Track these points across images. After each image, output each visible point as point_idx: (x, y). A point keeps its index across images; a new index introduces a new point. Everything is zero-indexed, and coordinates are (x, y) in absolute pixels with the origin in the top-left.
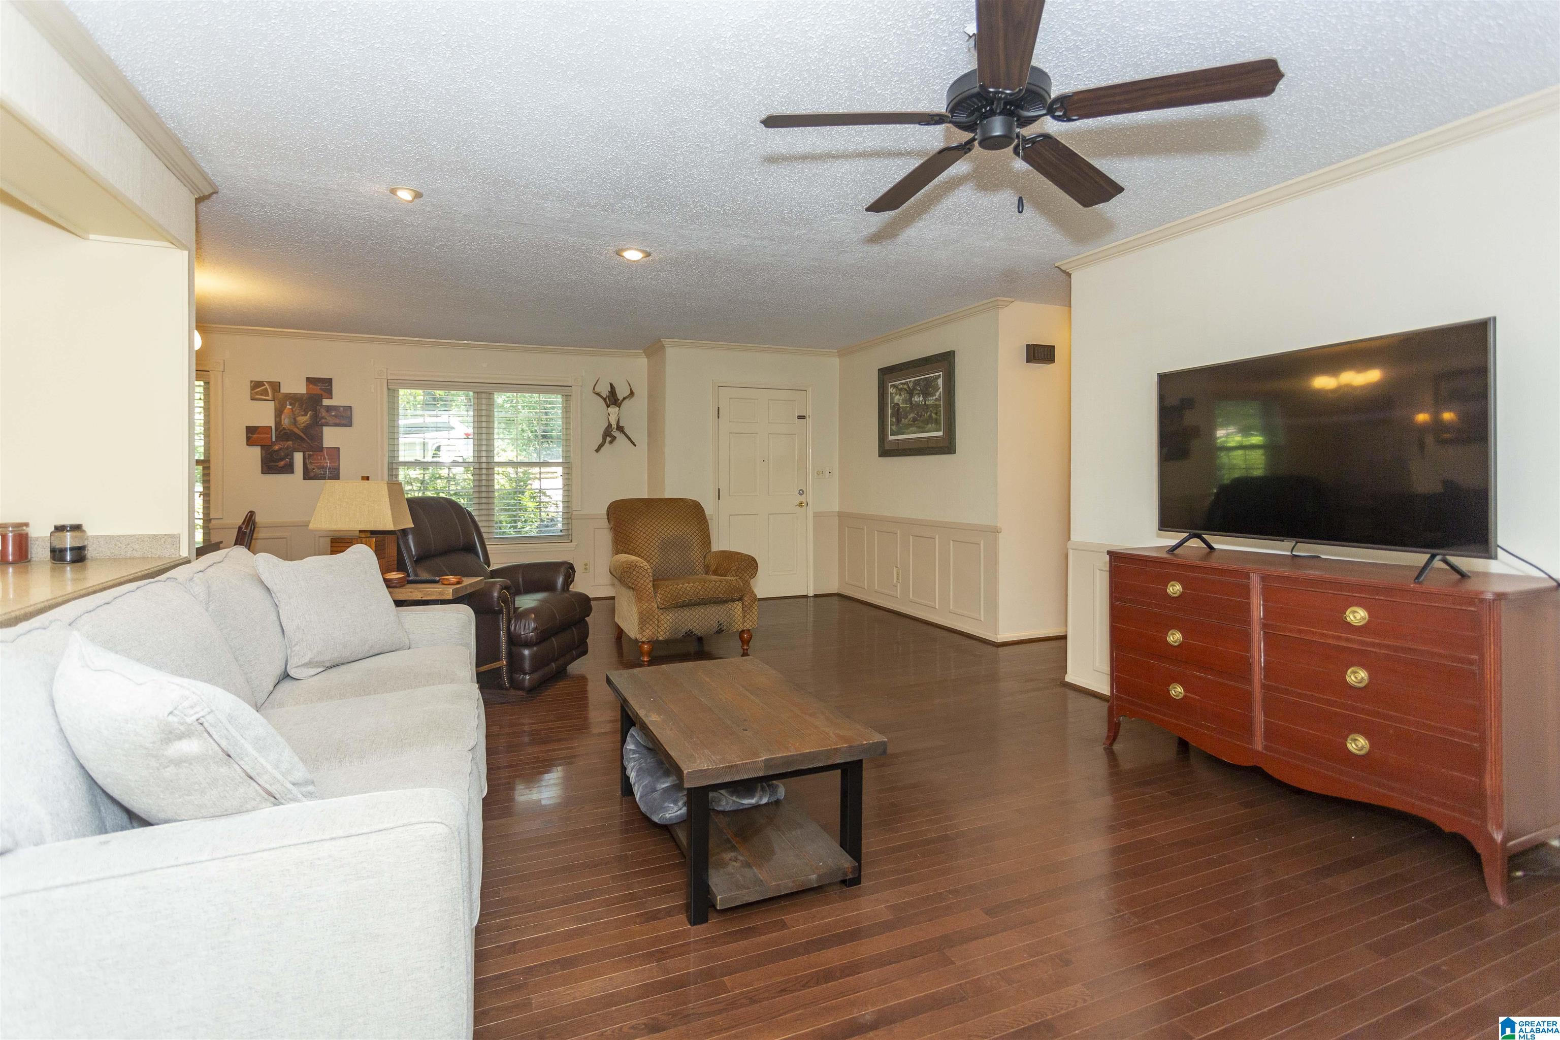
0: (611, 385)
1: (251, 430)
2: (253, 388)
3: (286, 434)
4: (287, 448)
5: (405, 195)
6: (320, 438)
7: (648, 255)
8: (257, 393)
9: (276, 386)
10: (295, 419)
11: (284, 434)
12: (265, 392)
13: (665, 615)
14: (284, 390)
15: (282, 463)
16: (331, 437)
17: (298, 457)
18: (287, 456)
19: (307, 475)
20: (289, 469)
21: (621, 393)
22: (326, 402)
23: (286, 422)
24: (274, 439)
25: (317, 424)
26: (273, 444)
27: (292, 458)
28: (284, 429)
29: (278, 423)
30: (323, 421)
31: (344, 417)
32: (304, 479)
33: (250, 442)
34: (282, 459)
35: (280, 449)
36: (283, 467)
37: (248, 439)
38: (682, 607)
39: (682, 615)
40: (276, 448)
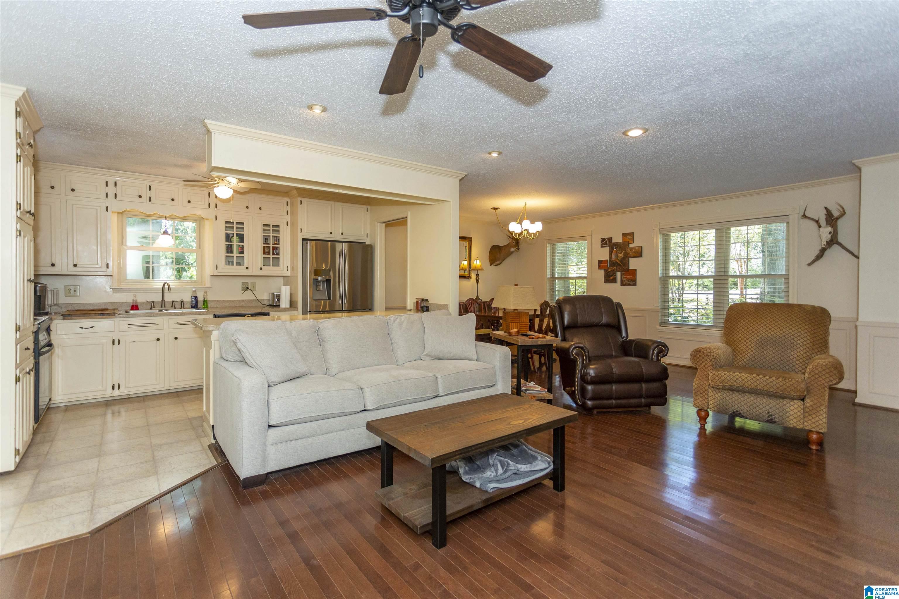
0: (826, 208)
1: (600, 262)
2: (602, 242)
3: (614, 263)
4: (614, 270)
5: (495, 155)
6: (628, 264)
7: (646, 130)
8: (603, 244)
9: (610, 239)
10: (617, 255)
11: (613, 263)
12: (606, 244)
13: (715, 393)
14: (614, 241)
15: (612, 278)
16: (633, 263)
17: (619, 274)
18: (614, 274)
19: (622, 284)
20: (614, 281)
21: (836, 214)
22: (631, 245)
23: (614, 257)
24: (609, 266)
25: (627, 257)
26: (608, 268)
27: (616, 275)
28: (613, 261)
29: (611, 258)
30: (629, 255)
31: (639, 254)
32: (621, 286)
33: (600, 268)
34: (612, 276)
35: (611, 271)
36: (612, 280)
37: (599, 266)
38: (733, 390)
39: (730, 397)
40: (610, 270)
